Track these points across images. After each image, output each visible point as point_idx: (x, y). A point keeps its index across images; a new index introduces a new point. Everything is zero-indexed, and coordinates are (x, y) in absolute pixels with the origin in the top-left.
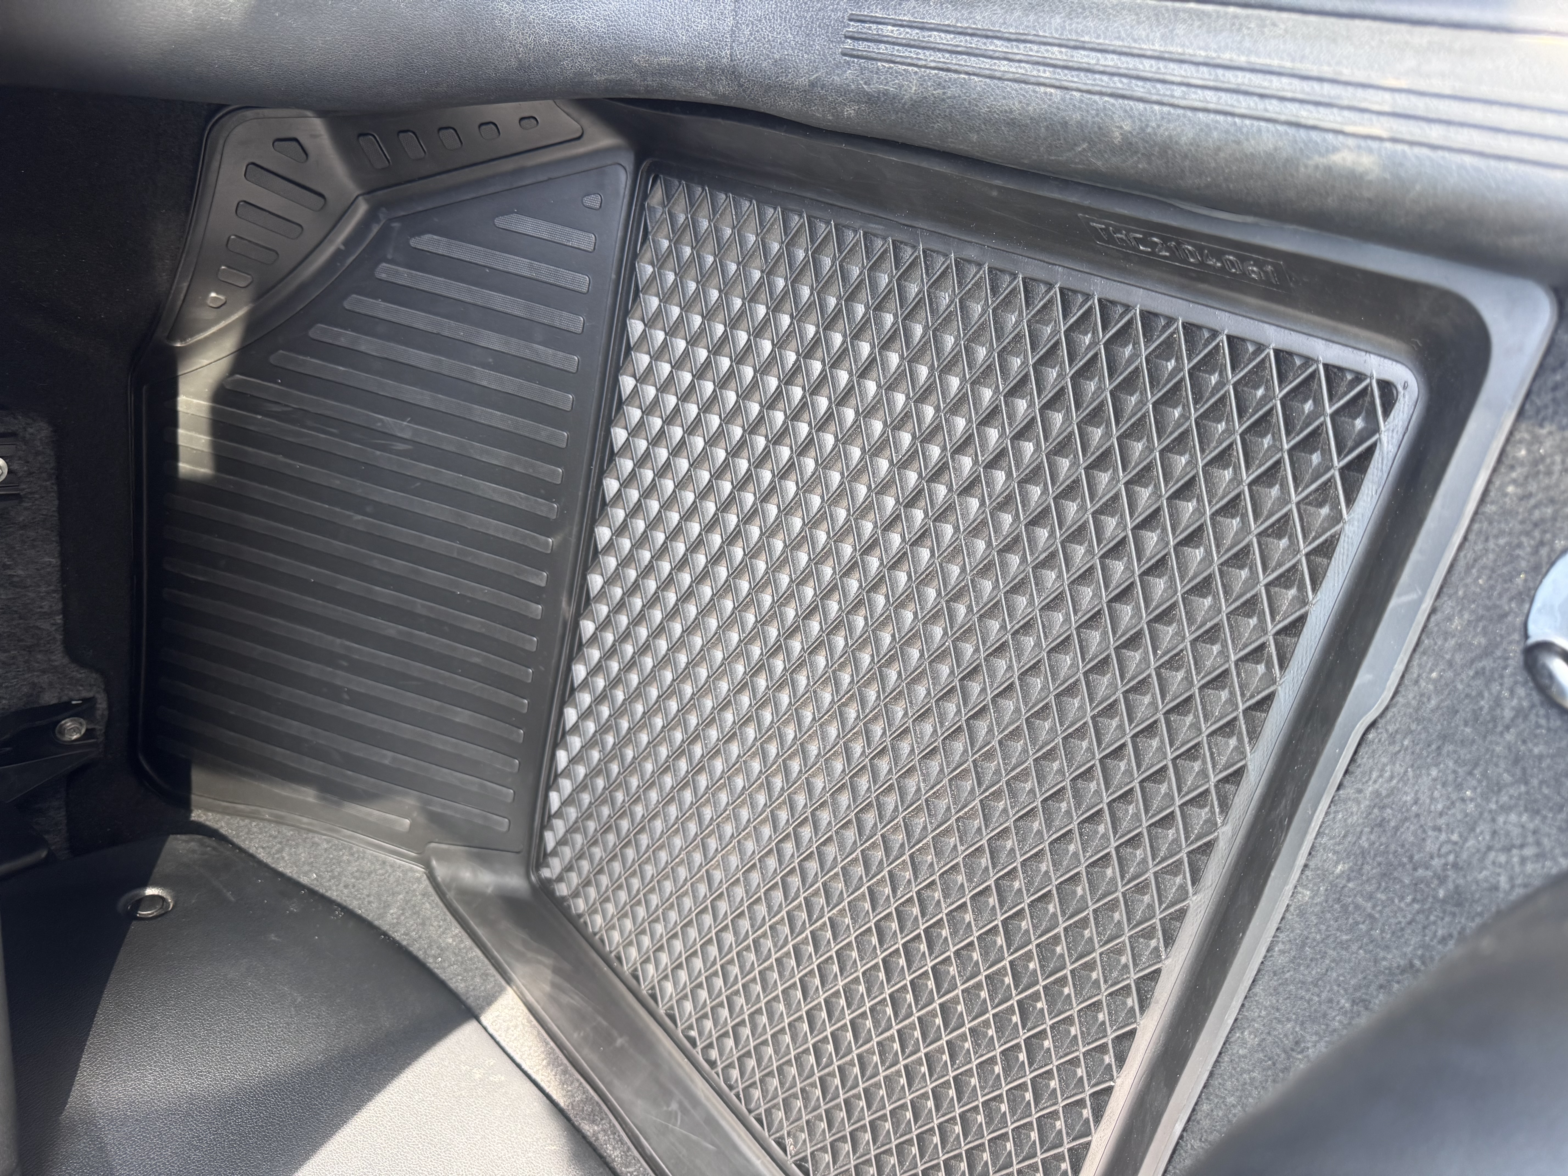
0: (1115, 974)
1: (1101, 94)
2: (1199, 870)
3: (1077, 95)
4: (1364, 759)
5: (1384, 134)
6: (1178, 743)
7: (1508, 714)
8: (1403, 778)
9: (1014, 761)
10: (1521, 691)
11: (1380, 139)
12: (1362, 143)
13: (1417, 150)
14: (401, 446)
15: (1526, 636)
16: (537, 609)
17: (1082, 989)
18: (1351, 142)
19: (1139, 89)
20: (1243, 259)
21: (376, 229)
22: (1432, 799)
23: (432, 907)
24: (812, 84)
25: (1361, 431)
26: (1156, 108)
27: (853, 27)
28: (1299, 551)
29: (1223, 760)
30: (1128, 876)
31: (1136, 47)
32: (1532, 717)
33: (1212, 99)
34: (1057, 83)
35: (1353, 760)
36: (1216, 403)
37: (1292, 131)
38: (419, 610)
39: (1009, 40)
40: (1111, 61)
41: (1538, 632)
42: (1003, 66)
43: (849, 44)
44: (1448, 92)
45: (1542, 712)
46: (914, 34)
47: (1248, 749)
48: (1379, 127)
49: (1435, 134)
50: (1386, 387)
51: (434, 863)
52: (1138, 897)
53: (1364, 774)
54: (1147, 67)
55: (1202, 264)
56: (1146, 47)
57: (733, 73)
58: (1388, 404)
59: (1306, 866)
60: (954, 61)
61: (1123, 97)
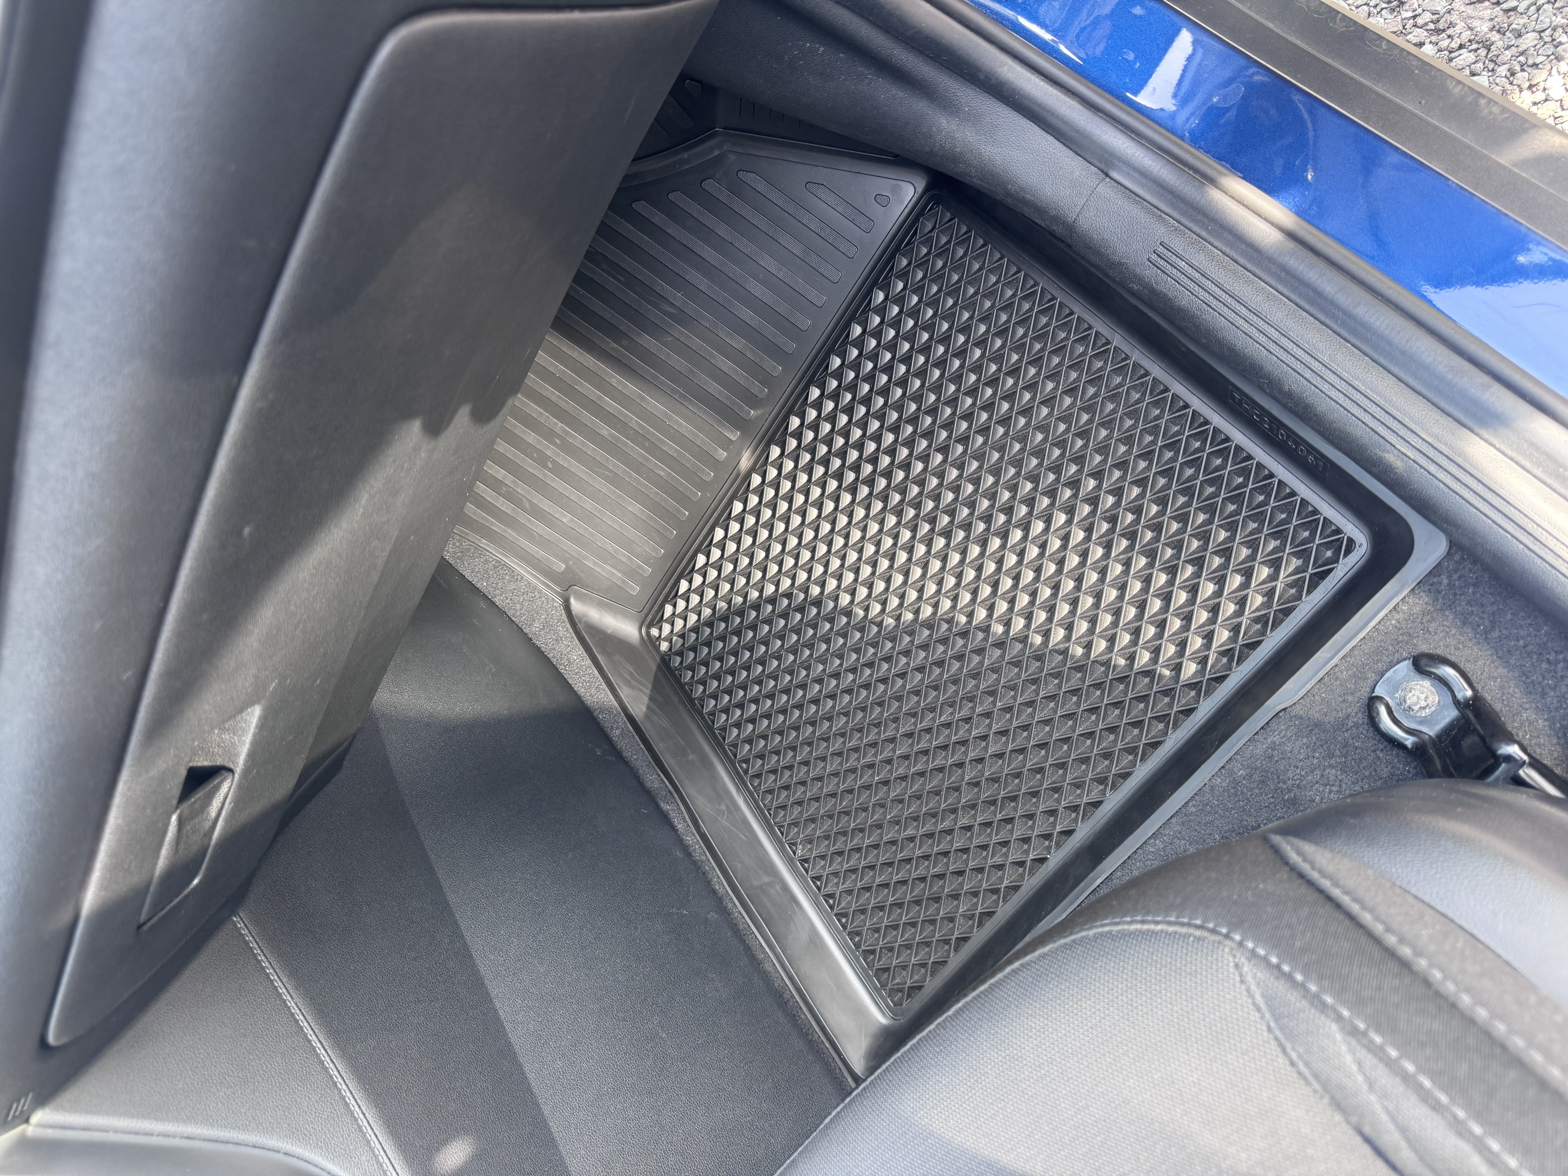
0: (1071, 798)
1: (1288, 365)
2: (1146, 754)
3: (1275, 359)
4: (1273, 725)
5: (1412, 457)
6: (1161, 684)
7: (1350, 724)
8: (1289, 739)
9: (1053, 665)
10: (1360, 715)
11: (1409, 458)
12: (1401, 455)
13: (1422, 470)
14: (669, 309)
15: (1373, 692)
17: (1047, 801)
18: (1396, 452)
19: (1308, 374)
20: (1309, 453)
21: (716, 153)
22: (1299, 752)
23: (565, 630)
24: (1120, 264)
25: (1328, 558)
26: (1313, 387)
27: (1161, 249)
28: (1271, 607)
29: (1184, 701)
30: (1101, 747)
31: (1315, 353)
32: (1361, 729)
33: (1341, 399)
34: (1268, 347)
35: (1267, 723)
37: (1372, 433)
38: (633, 425)
39: (1250, 310)
40: (1300, 353)
41: (1379, 691)
42: (1240, 322)
43: (1154, 257)
44: (1446, 453)
45: (1366, 727)
46: (1197, 275)
47: (1201, 699)
48: (1411, 453)
49: (1432, 468)
50: (1351, 541)
51: (572, 600)
52: (1102, 759)
53: (1271, 731)
54: (1315, 365)
55: (1285, 442)
56: (1320, 356)
58: (1348, 551)
59: (1223, 767)
60: (1214, 303)
61: (1299, 373)
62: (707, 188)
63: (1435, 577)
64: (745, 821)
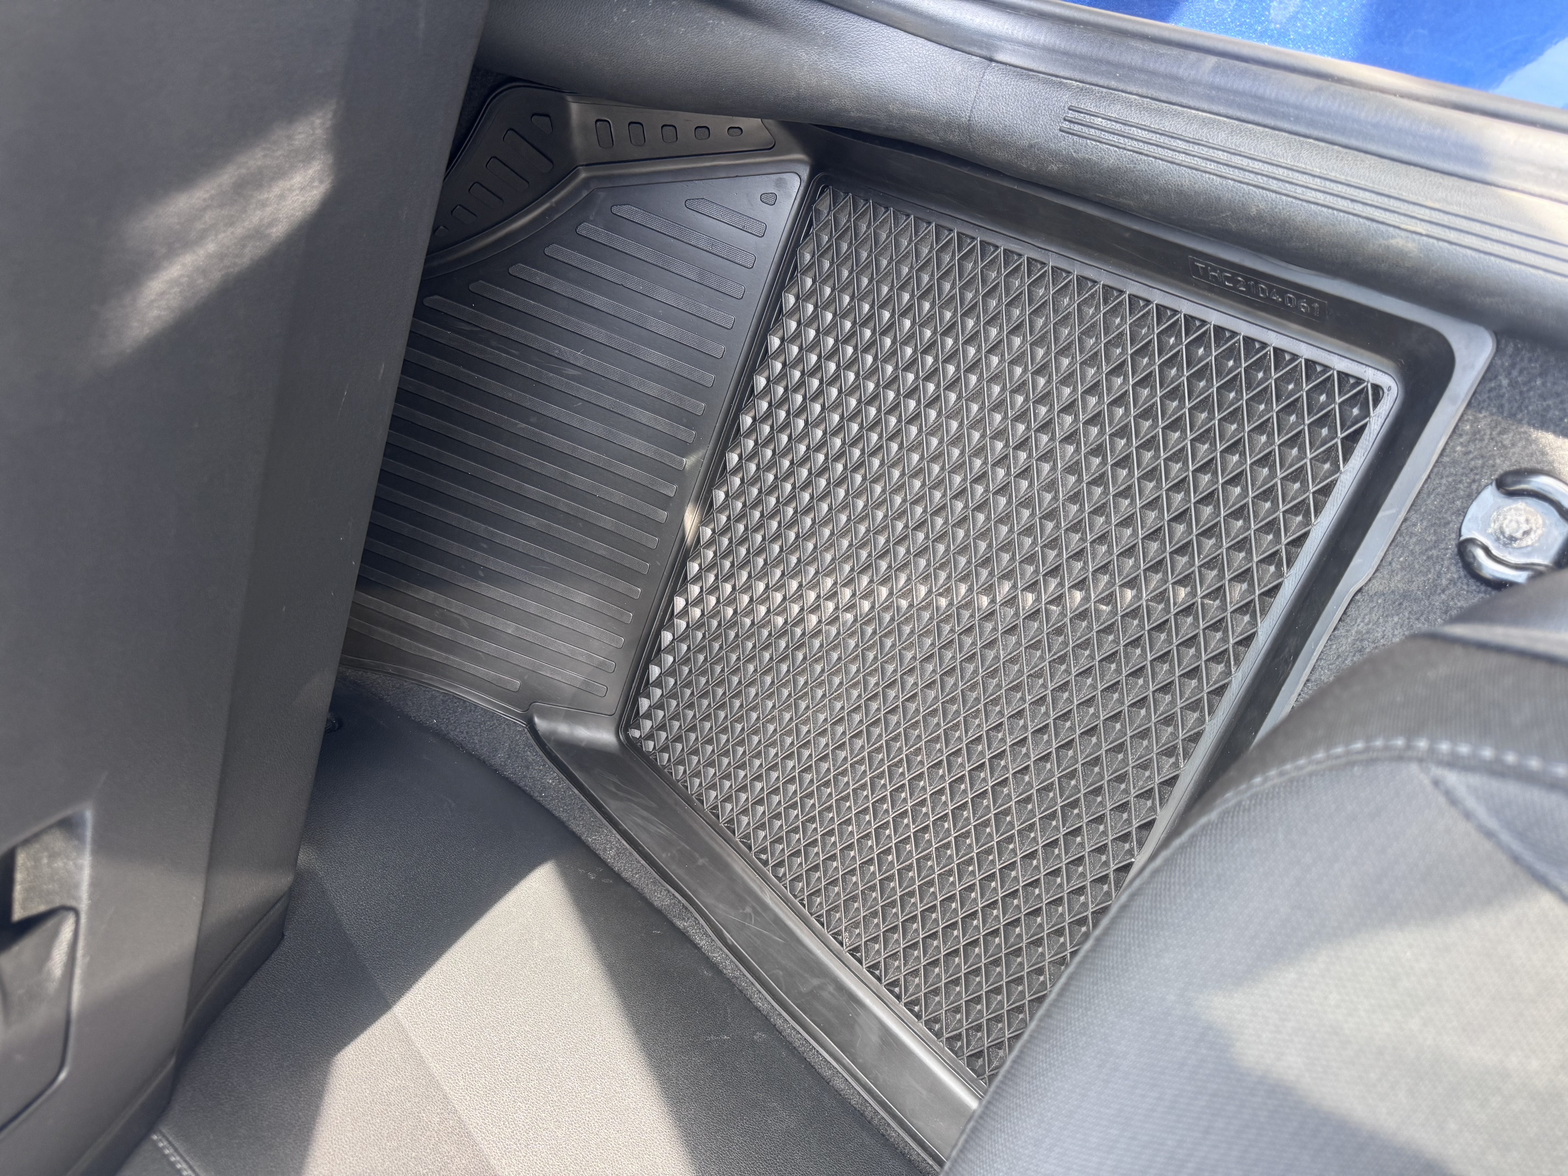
0: (1140, 783)
1: (1248, 184)
2: (1213, 705)
3: (1232, 182)
4: (1352, 612)
5: (1424, 232)
6: (1207, 619)
7: (1444, 582)
8: (1377, 623)
9: (1079, 634)
10: (1453, 568)
11: (1421, 234)
12: (1409, 235)
13: (1441, 243)
14: (571, 371)
15: (1460, 535)
16: (663, 515)
17: (1114, 795)
18: (1403, 234)
19: (1274, 185)
20: (1299, 298)
21: (585, 193)
22: (1393, 635)
23: (534, 755)
24: (1031, 146)
25: (1357, 416)
26: (1284, 198)
27: (1071, 115)
28: (1308, 490)
29: (1239, 630)
30: (1158, 713)
31: (1275, 160)
32: (1459, 584)
33: (1321, 198)
34: (1219, 173)
35: (1345, 613)
36: (1261, 391)
37: (1368, 223)
38: (561, 507)
39: (1188, 142)
40: (1257, 166)
41: (1466, 534)
42: (1181, 157)
43: (1066, 125)
44: (1462, 213)
45: (1465, 581)
46: (1118, 126)
47: (1259, 621)
48: (1421, 228)
49: (1452, 236)
50: (1377, 388)
51: (536, 720)
52: (1164, 727)
53: (1351, 620)
54: (1280, 173)
55: (1269, 299)
56: (1282, 161)
57: (968, 128)
58: (1377, 401)
59: (1308, 680)
60: (1146, 148)
61: (1263, 188)
62: (584, 233)
63: (1491, 380)
64: (778, 921)
